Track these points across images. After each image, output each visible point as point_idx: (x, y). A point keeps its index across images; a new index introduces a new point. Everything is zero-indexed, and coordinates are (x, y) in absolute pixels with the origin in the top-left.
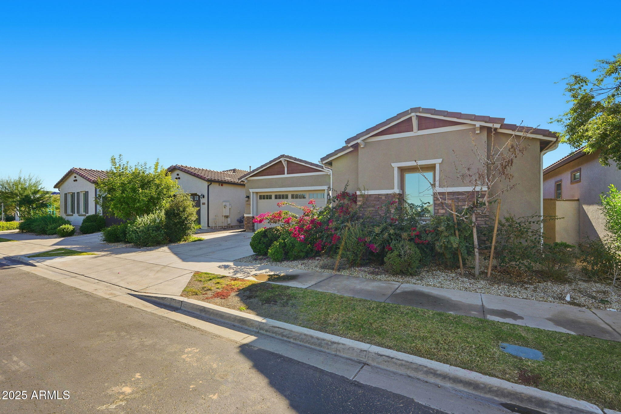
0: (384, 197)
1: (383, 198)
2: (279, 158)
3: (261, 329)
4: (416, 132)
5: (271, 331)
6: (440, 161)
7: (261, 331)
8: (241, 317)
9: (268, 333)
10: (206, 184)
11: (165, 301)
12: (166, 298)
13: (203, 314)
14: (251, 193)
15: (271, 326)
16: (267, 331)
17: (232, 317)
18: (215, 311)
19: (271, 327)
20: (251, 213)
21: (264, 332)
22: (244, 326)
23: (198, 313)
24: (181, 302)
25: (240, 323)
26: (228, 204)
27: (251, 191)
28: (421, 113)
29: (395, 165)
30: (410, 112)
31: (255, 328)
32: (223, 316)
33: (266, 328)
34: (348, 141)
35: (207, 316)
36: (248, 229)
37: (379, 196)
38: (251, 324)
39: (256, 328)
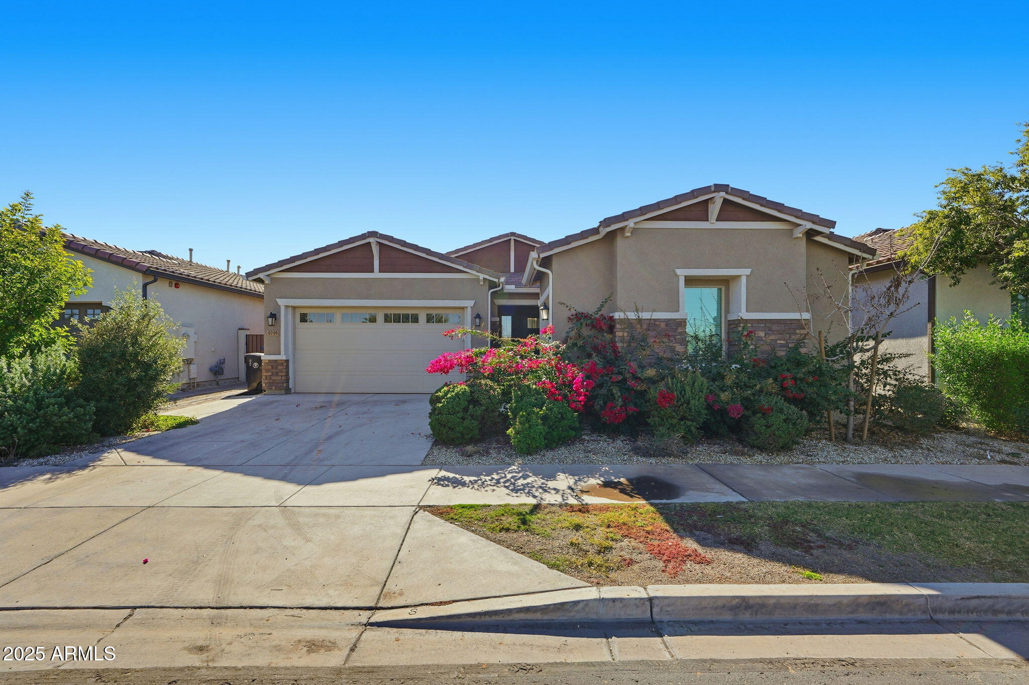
0: (664, 323)
1: (663, 325)
2: (363, 237)
3: (935, 610)
4: (712, 224)
5: (962, 611)
6: (748, 271)
7: (939, 616)
8: (871, 596)
9: (957, 616)
10: (137, 280)
11: (578, 611)
12: (576, 603)
13: (746, 617)
14: (283, 309)
15: (959, 598)
16: (952, 612)
17: (845, 601)
18: (783, 601)
19: (959, 602)
20: (282, 352)
21: (946, 616)
22: (888, 616)
23: (728, 617)
24: (648, 603)
25: (875, 612)
26: (191, 331)
27: (282, 302)
28: (729, 194)
29: (682, 273)
30: (713, 189)
31: (919, 613)
32: (817, 605)
33: (948, 604)
34: (607, 222)
35: (760, 618)
36: (274, 388)
37: (656, 323)
38: (906, 605)
39: (924, 612)
